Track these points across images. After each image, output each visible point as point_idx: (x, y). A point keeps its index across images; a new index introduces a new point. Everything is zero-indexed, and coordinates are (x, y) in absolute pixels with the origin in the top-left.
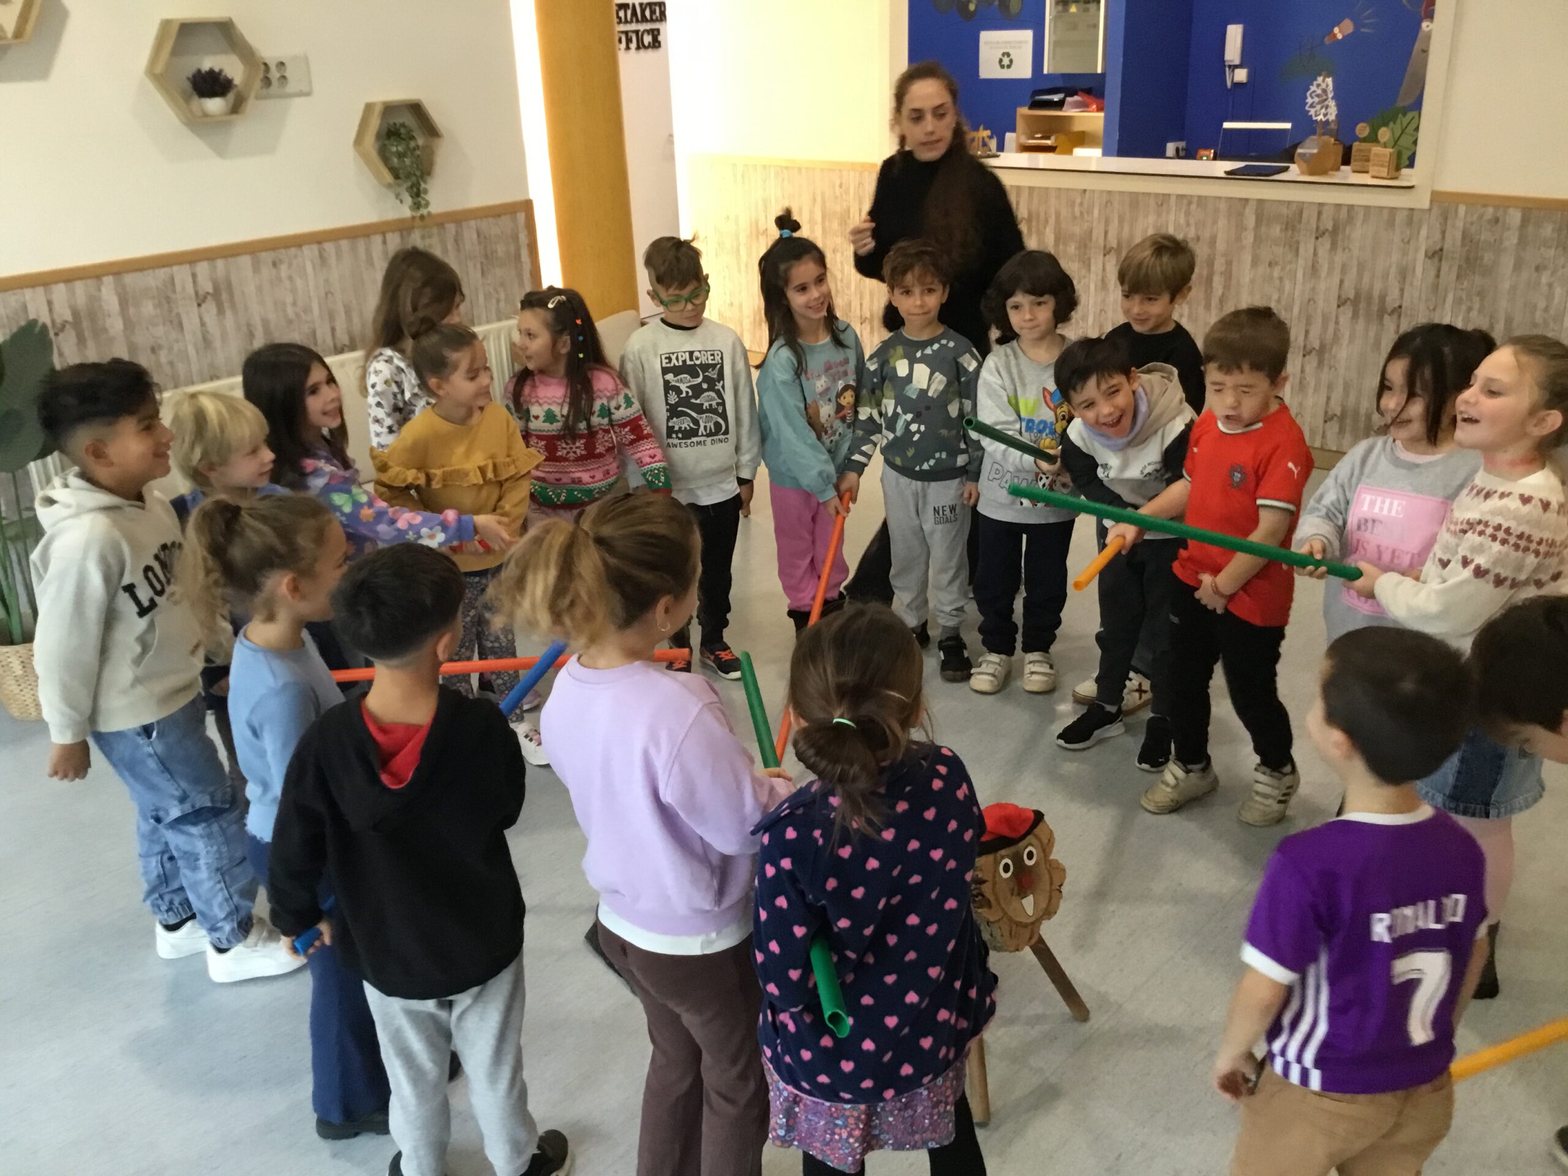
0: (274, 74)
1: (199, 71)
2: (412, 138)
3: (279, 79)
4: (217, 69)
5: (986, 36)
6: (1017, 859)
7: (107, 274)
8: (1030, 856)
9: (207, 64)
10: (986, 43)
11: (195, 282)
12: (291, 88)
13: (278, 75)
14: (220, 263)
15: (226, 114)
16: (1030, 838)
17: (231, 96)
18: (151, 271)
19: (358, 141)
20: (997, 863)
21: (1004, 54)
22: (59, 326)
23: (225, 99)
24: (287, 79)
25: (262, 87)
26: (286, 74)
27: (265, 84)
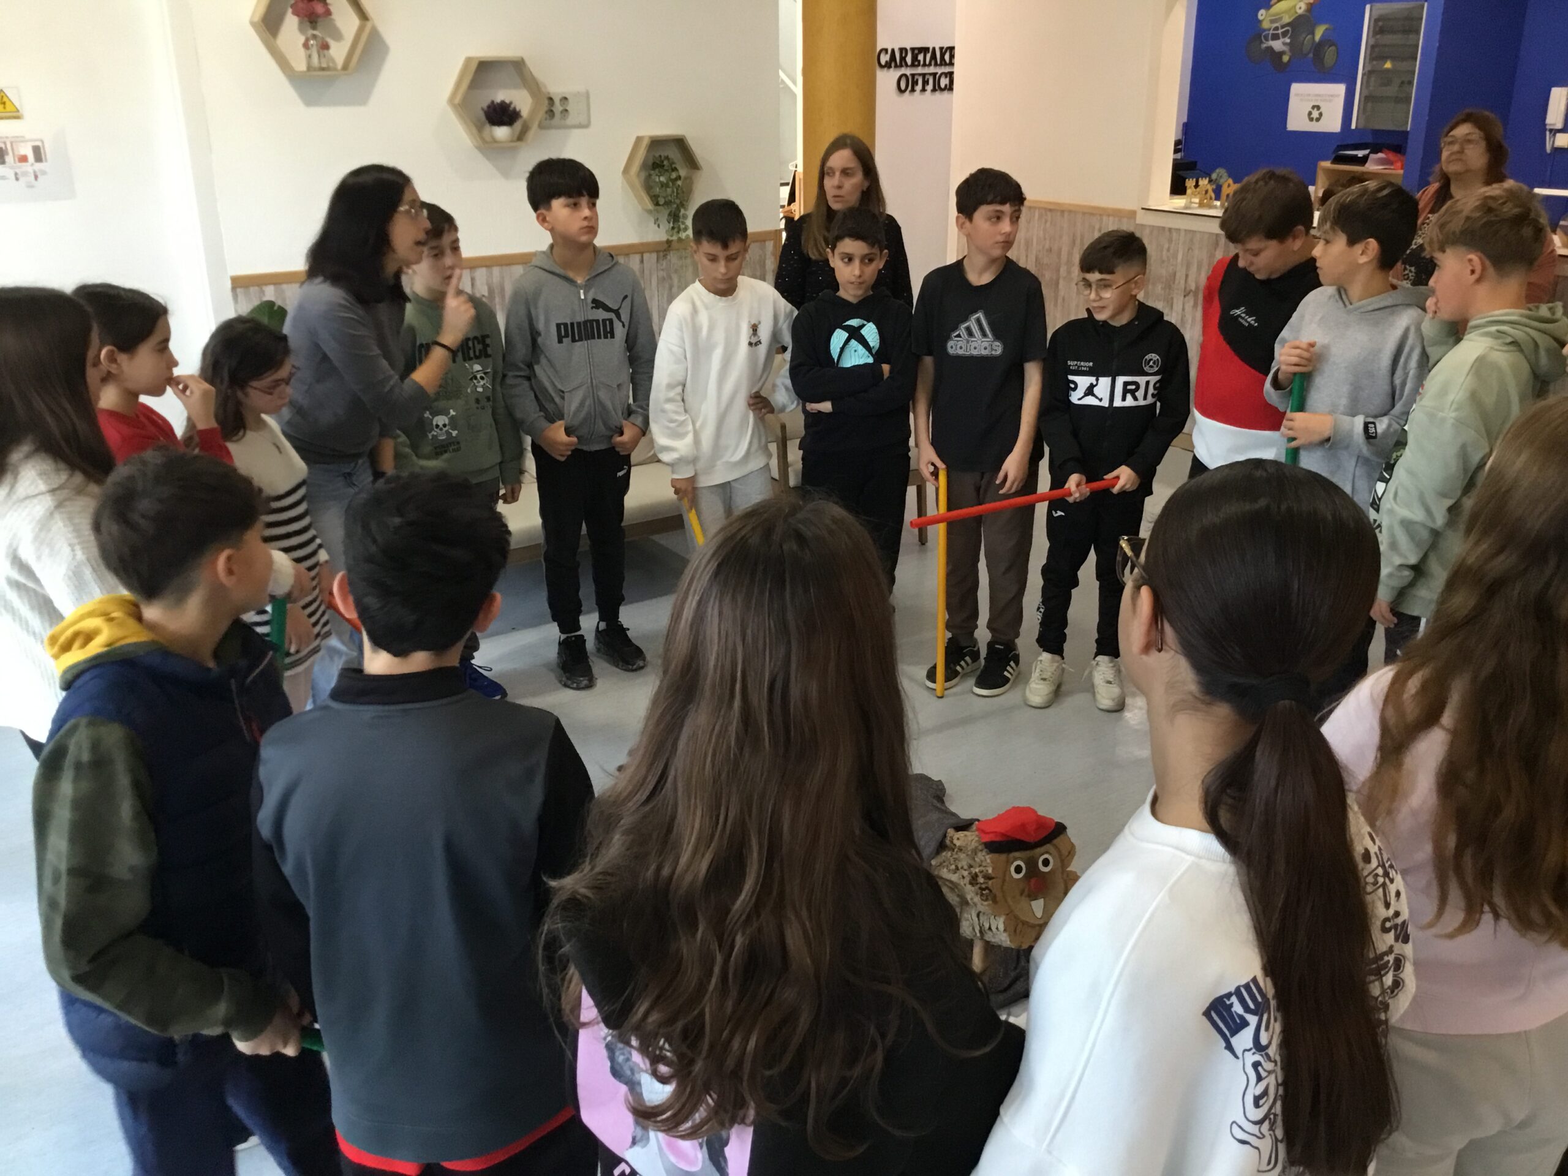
0: (558, 107)
1: (493, 102)
2: (675, 170)
3: (562, 112)
4: (507, 101)
5: (1297, 88)
6: (1032, 864)
8: (1046, 863)
9: (501, 96)
10: (1297, 95)
11: (473, 285)
12: (571, 120)
13: (561, 108)
14: (496, 270)
15: (512, 141)
16: (1048, 847)
17: (518, 125)
19: (626, 171)
20: (1009, 863)
21: (1313, 107)
23: (512, 128)
24: (568, 112)
25: (546, 119)
26: (568, 108)
27: (548, 115)
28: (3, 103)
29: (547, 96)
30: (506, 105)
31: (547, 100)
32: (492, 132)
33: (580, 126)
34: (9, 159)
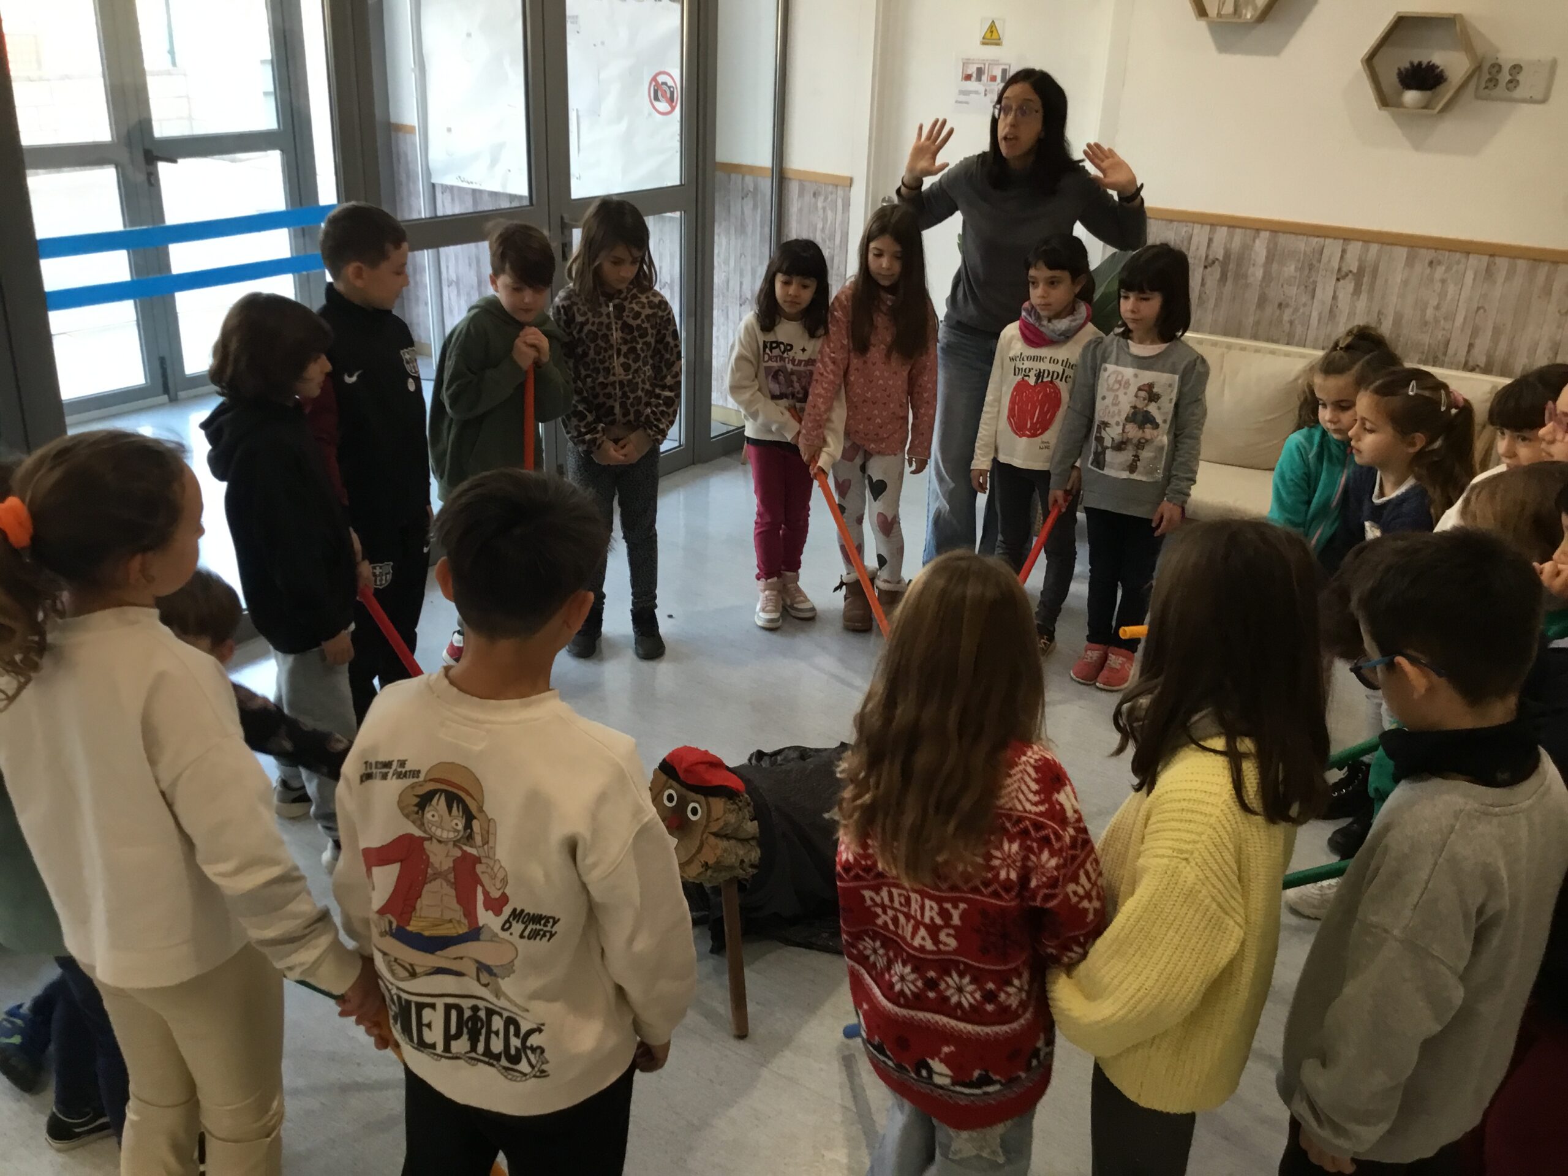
0: (1505, 77)
1: (1417, 64)
3: (1510, 81)
6: (683, 803)
7: (1266, 230)
8: (694, 811)
9: (1429, 57)
11: (1342, 257)
12: (1518, 93)
13: (1509, 78)
14: (1374, 248)
15: (1422, 107)
16: (701, 798)
18: (1306, 238)
20: (666, 787)
23: (1429, 93)
24: (1518, 81)
25: (1486, 88)
26: (1520, 78)
27: (1491, 85)
28: (992, 32)
29: (1493, 62)
30: (1432, 68)
31: (1493, 66)
32: (1400, 95)
33: (1532, 101)
34: (984, 78)
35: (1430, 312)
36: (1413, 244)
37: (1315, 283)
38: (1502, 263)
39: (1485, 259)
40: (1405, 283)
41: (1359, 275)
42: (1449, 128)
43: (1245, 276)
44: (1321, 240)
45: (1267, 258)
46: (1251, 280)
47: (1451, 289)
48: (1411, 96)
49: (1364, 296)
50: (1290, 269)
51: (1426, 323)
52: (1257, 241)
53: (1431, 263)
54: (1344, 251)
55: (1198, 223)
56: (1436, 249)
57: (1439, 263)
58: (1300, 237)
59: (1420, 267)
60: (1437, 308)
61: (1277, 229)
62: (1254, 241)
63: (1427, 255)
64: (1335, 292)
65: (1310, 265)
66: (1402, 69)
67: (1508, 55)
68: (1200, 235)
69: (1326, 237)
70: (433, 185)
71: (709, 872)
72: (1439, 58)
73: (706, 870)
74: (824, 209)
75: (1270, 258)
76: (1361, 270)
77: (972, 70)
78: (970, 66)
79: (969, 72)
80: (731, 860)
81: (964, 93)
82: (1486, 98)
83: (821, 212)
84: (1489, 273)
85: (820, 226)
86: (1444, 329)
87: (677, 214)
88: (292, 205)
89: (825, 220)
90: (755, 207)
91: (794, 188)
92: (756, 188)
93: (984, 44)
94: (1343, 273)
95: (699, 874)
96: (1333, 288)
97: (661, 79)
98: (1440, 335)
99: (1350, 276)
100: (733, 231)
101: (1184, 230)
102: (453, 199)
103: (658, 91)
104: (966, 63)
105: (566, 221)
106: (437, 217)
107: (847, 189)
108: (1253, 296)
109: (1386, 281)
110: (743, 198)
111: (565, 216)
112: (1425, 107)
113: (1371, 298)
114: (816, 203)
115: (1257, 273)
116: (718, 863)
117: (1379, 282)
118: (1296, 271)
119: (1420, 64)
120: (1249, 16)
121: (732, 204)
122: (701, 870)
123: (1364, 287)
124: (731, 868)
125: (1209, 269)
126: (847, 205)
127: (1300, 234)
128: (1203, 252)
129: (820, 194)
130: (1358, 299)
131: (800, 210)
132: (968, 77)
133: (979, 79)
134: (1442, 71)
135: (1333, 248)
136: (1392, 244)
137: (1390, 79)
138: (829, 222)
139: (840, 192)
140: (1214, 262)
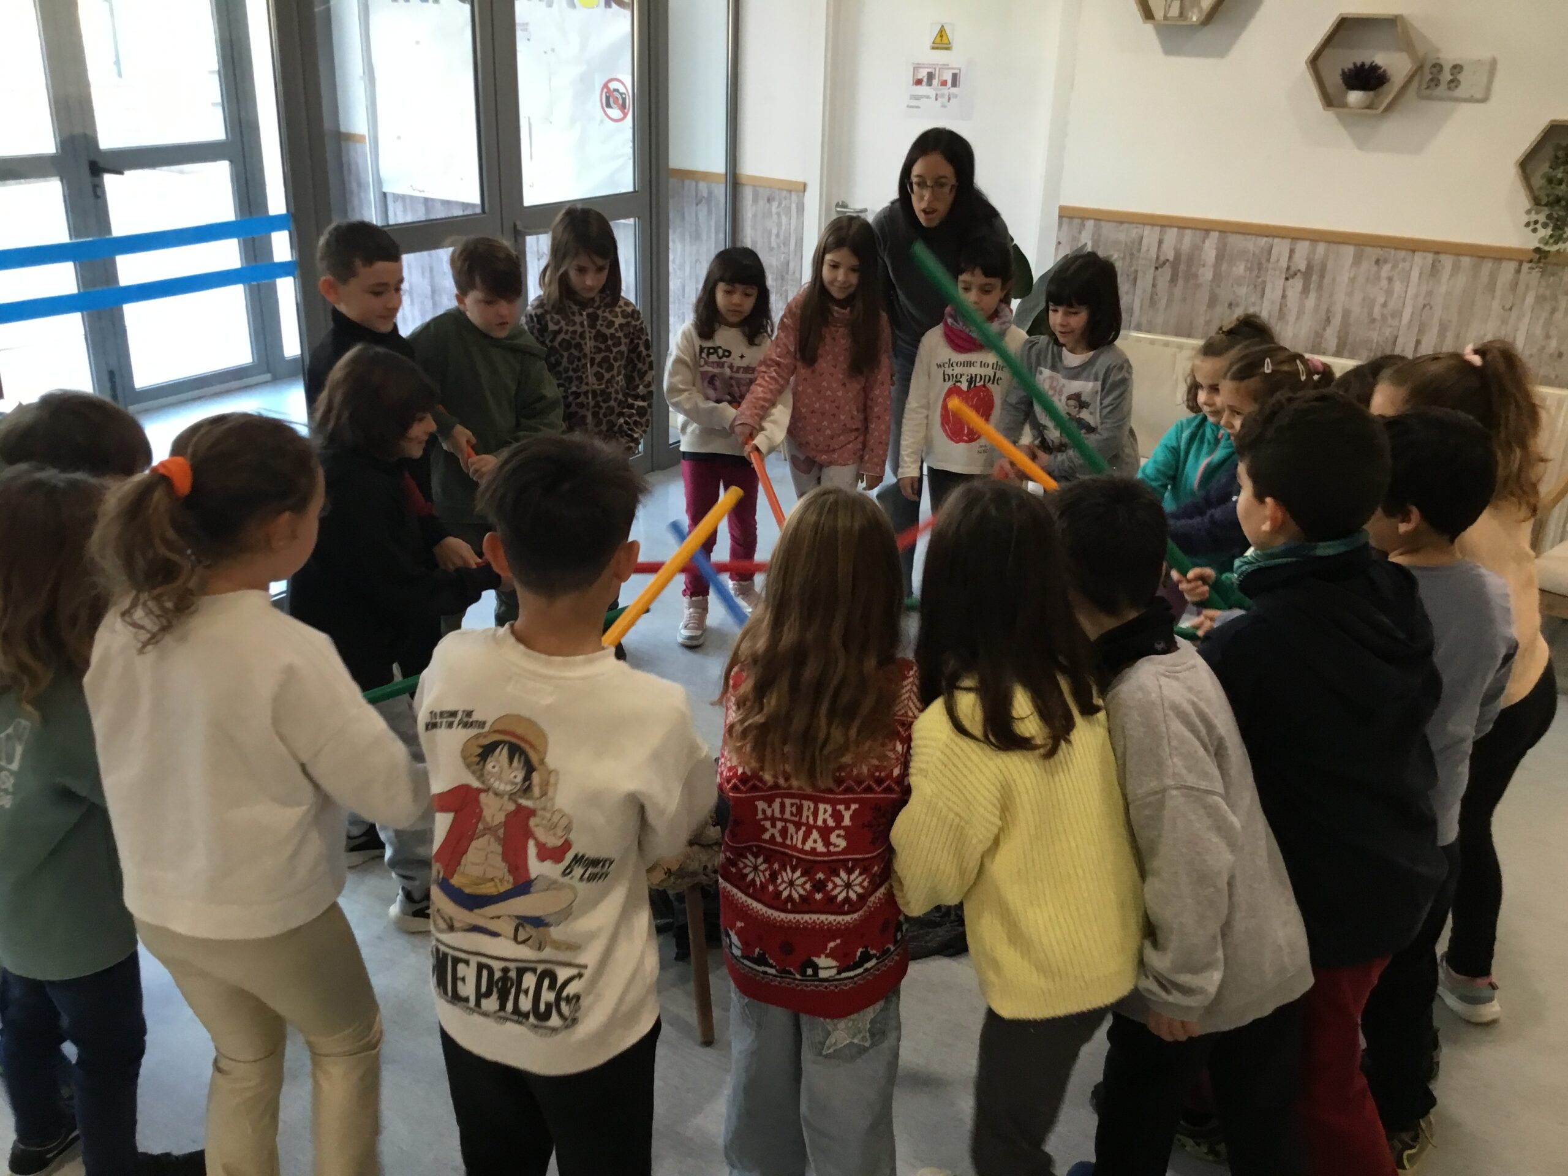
0: (1446, 76)
1: (1360, 65)
3: (1452, 81)
7: (1215, 231)
9: (1370, 58)
11: (1290, 257)
13: (1450, 77)
17: (1385, 91)
18: (1254, 238)
22: (1161, 262)
23: (1371, 93)
24: (1459, 82)
25: (1428, 87)
26: (1460, 77)
27: (1433, 84)
28: (942, 36)
29: (1434, 62)
30: (1374, 68)
31: (1434, 66)
32: (1345, 95)
33: (1471, 100)
34: (935, 82)
35: (1377, 310)
36: (1361, 243)
37: (1264, 282)
38: (1447, 261)
39: (1430, 257)
40: (1352, 280)
41: (1307, 275)
42: (1392, 127)
43: (1196, 276)
44: (1270, 240)
45: (1217, 257)
46: (1201, 280)
47: (1398, 286)
48: (1355, 97)
49: (1313, 295)
50: (1240, 269)
51: (1373, 321)
52: (1207, 243)
53: (1377, 262)
54: (1292, 251)
55: (1148, 224)
56: (1382, 247)
57: (1386, 261)
58: (1249, 237)
59: (1367, 266)
60: (1384, 305)
61: (1226, 229)
62: (1204, 242)
63: (1374, 253)
64: (1284, 291)
65: (1259, 265)
66: (1346, 70)
67: (1449, 56)
68: (1150, 237)
69: (1274, 237)
70: (385, 194)
71: (672, 879)
72: (1381, 59)
73: (669, 877)
74: (778, 214)
75: (1220, 257)
76: (1310, 267)
77: (923, 74)
78: (921, 70)
79: (920, 77)
80: (694, 866)
81: (916, 97)
82: (1430, 98)
83: (775, 217)
84: (1434, 270)
85: (774, 231)
86: (1391, 326)
87: (631, 221)
88: (241, 216)
89: (779, 225)
90: (709, 212)
91: (747, 194)
92: (710, 193)
93: (933, 48)
94: (1291, 272)
95: (662, 881)
96: (1281, 287)
97: (613, 85)
98: (1388, 332)
99: (1299, 274)
100: (687, 237)
101: (1134, 232)
102: (404, 207)
103: (610, 98)
104: (916, 68)
105: (519, 227)
106: (388, 225)
107: (801, 194)
108: (1203, 296)
109: (1334, 280)
110: (697, 204)
111: (518, 223)
112: (1368, 107)
113: (1319, 298)
114: (770, 209)
115: (1207, 274)
116: (681, 869)
117: (1327, 280)
118: (1245, 271)
119: (1363, 65)
120: (1194, 19)
121: (686, 209)
122: (664, 876)
123: (1312, 286)
124: (694, 874)
125: (1160, 270)
126: (801, 209)
127: (1249, 234)
128: (1153, 253)
129: (774, 199)
130: (1307, 297)
131: (755, 216)
132: (919, 82)
133: (929, 83)
134: (1384, 71)
135: (1281, 248)
136: (1339, 243)
137: (1334, 79)
138: (783, 228)
139: (794, 197)
140: (1164, 263)
